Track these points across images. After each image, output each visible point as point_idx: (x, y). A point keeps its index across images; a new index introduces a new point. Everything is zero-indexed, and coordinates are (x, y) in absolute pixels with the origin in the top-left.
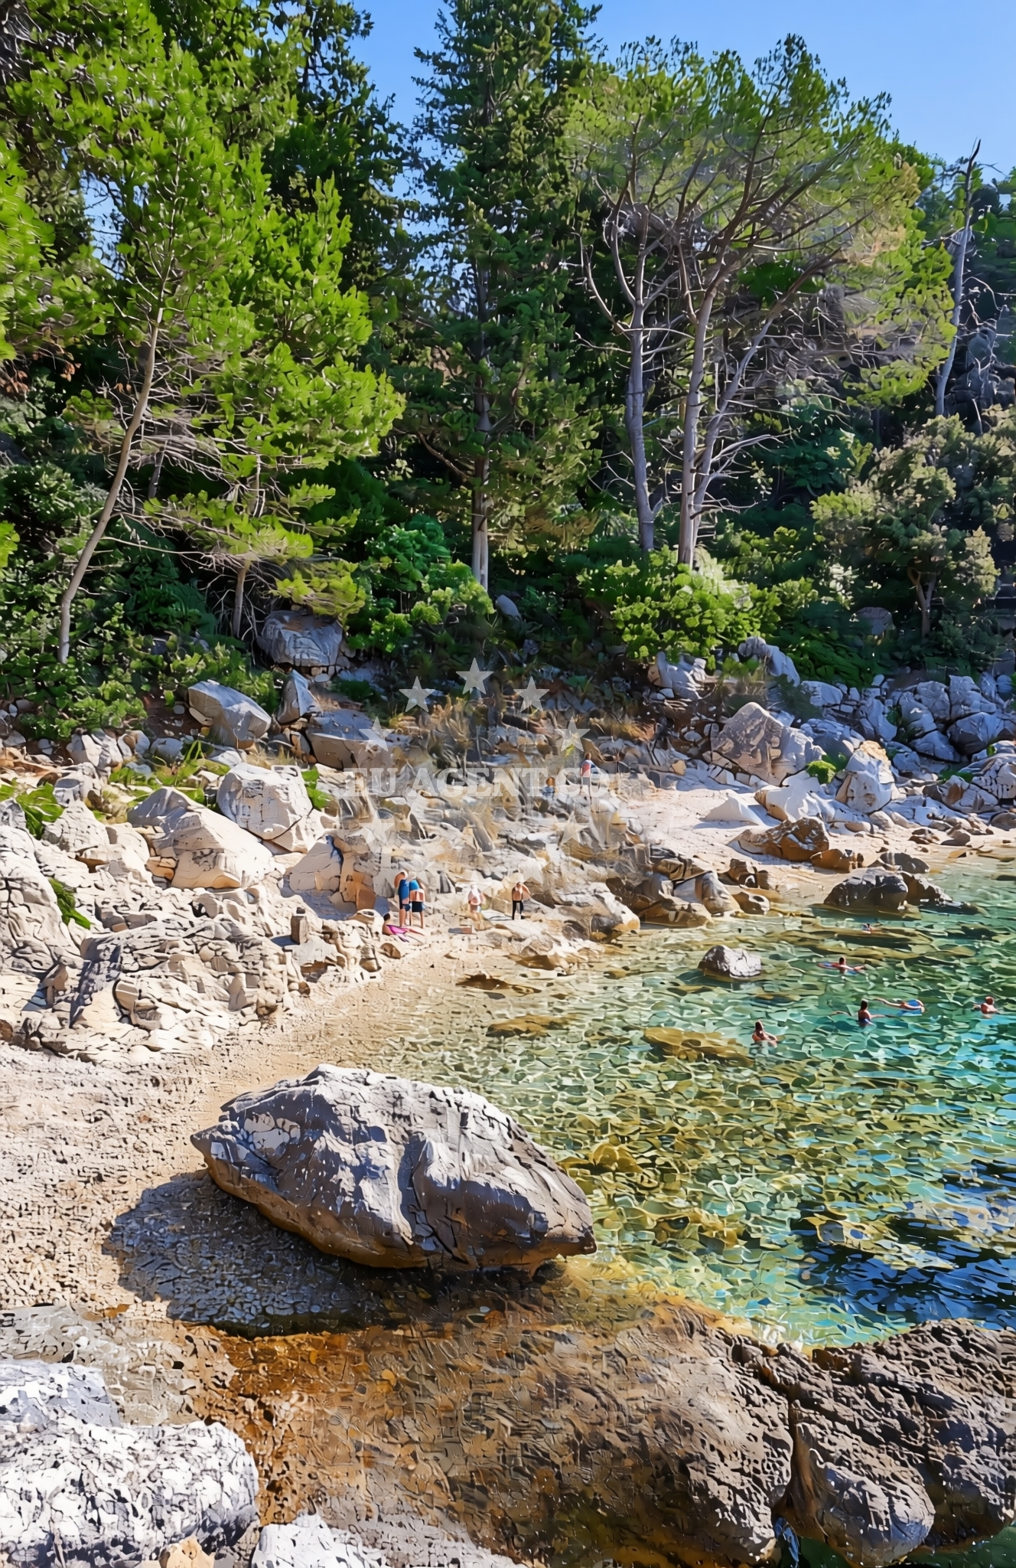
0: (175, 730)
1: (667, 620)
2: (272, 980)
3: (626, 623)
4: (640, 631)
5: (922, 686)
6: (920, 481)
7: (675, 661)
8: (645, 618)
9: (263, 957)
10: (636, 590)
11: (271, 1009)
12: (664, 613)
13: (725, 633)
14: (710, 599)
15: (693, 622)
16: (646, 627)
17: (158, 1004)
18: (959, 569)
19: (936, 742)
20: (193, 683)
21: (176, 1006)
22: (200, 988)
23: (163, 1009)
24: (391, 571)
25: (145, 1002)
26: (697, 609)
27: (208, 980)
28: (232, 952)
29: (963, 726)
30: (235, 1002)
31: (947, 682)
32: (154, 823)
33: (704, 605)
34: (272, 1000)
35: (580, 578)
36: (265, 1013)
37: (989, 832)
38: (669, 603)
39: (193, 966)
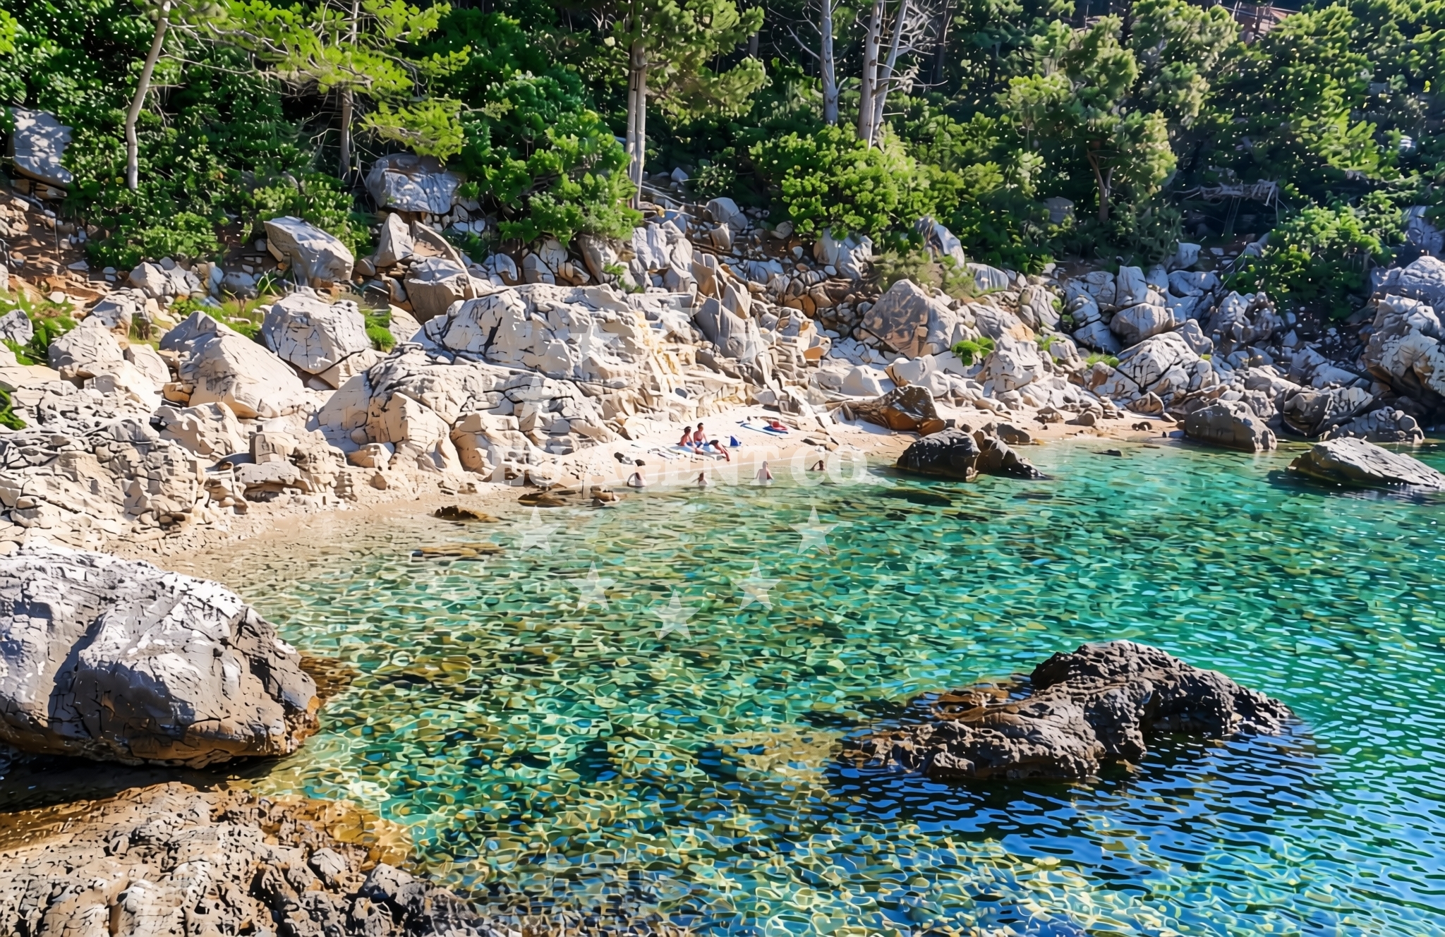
0: (255, 266)
1: (835, 195)
2: (177, 486)
3: (794, 197)
4: (807, 205)
5: (1092, 276)
6: (1106, 60)
7: (839, 237)
8: (814, 192)
9: (169, 462)
10: (808, 163)
11: (177, 519)
12: (834, 189)
13: (895, 211)
14: (884, 173)
15: (865, 197)
16: (816, 202)
17: (39, 502)
18: (1136, 153)
19: (1096, 331)
20: (270, 218)
21: (64, 507)
22: (94, 488)
23: (45, 508)
24: (511, 116)
25: (27, 499)
26: (869, 184)
27: (104, 482)
28: (133, 455)
29: (1125, 317)
30: (133, 507)
31: (1116, 273)
32: (182, 348)
33: (877, 180)
34: (176, 508)
35: (752, 151)
36: (171, 522)
37: (1121, 416)
38: (842, 176)
39: (87, 466)
